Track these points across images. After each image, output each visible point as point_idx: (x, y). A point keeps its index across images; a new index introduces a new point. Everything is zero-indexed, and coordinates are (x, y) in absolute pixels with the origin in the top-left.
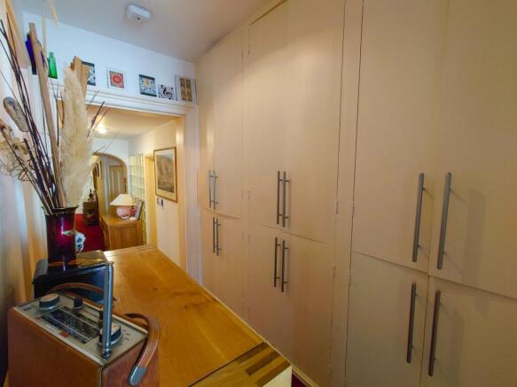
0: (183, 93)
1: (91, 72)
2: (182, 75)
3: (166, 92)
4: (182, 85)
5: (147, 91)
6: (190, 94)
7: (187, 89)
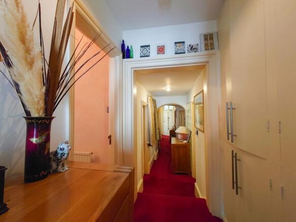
0: (206, 45)
1: (148, 50)
2: (205, 32)
3: (192, 49)
4: (206, 39)
5: (179, 52)
6: (212, 44)
7: (210, 41)
